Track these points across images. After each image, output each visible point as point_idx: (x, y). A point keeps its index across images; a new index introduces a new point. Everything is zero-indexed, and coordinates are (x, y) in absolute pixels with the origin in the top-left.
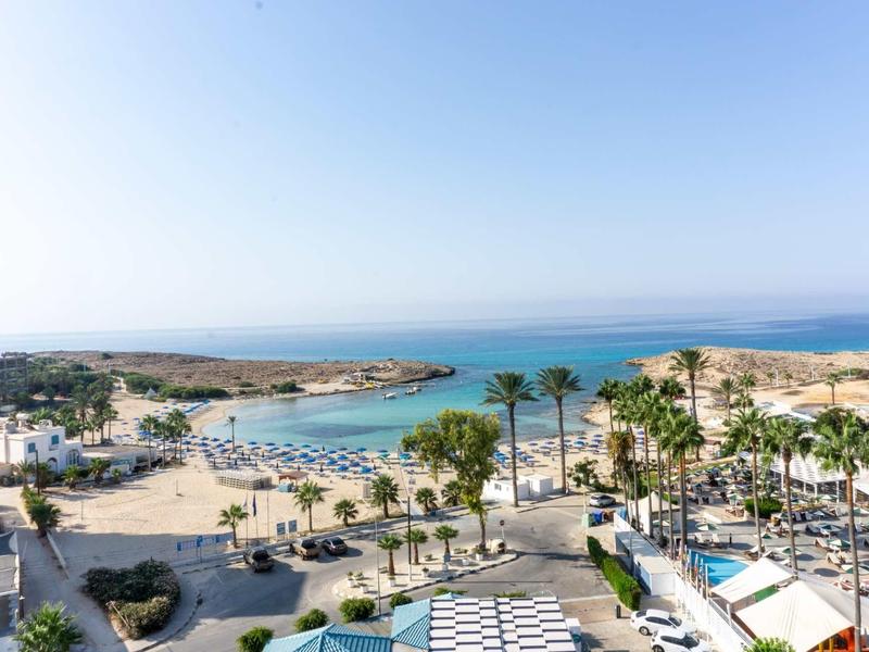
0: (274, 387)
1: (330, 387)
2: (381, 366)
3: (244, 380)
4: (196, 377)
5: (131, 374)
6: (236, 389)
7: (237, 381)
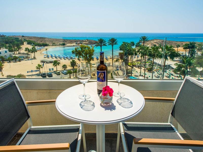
0: (60, 44)
1: (72, 45)
2: (84, 41)
3: (54, 42)
4: (43, 41)
5: (28, 40)
6: (51, 44)
7: (52, 43)
